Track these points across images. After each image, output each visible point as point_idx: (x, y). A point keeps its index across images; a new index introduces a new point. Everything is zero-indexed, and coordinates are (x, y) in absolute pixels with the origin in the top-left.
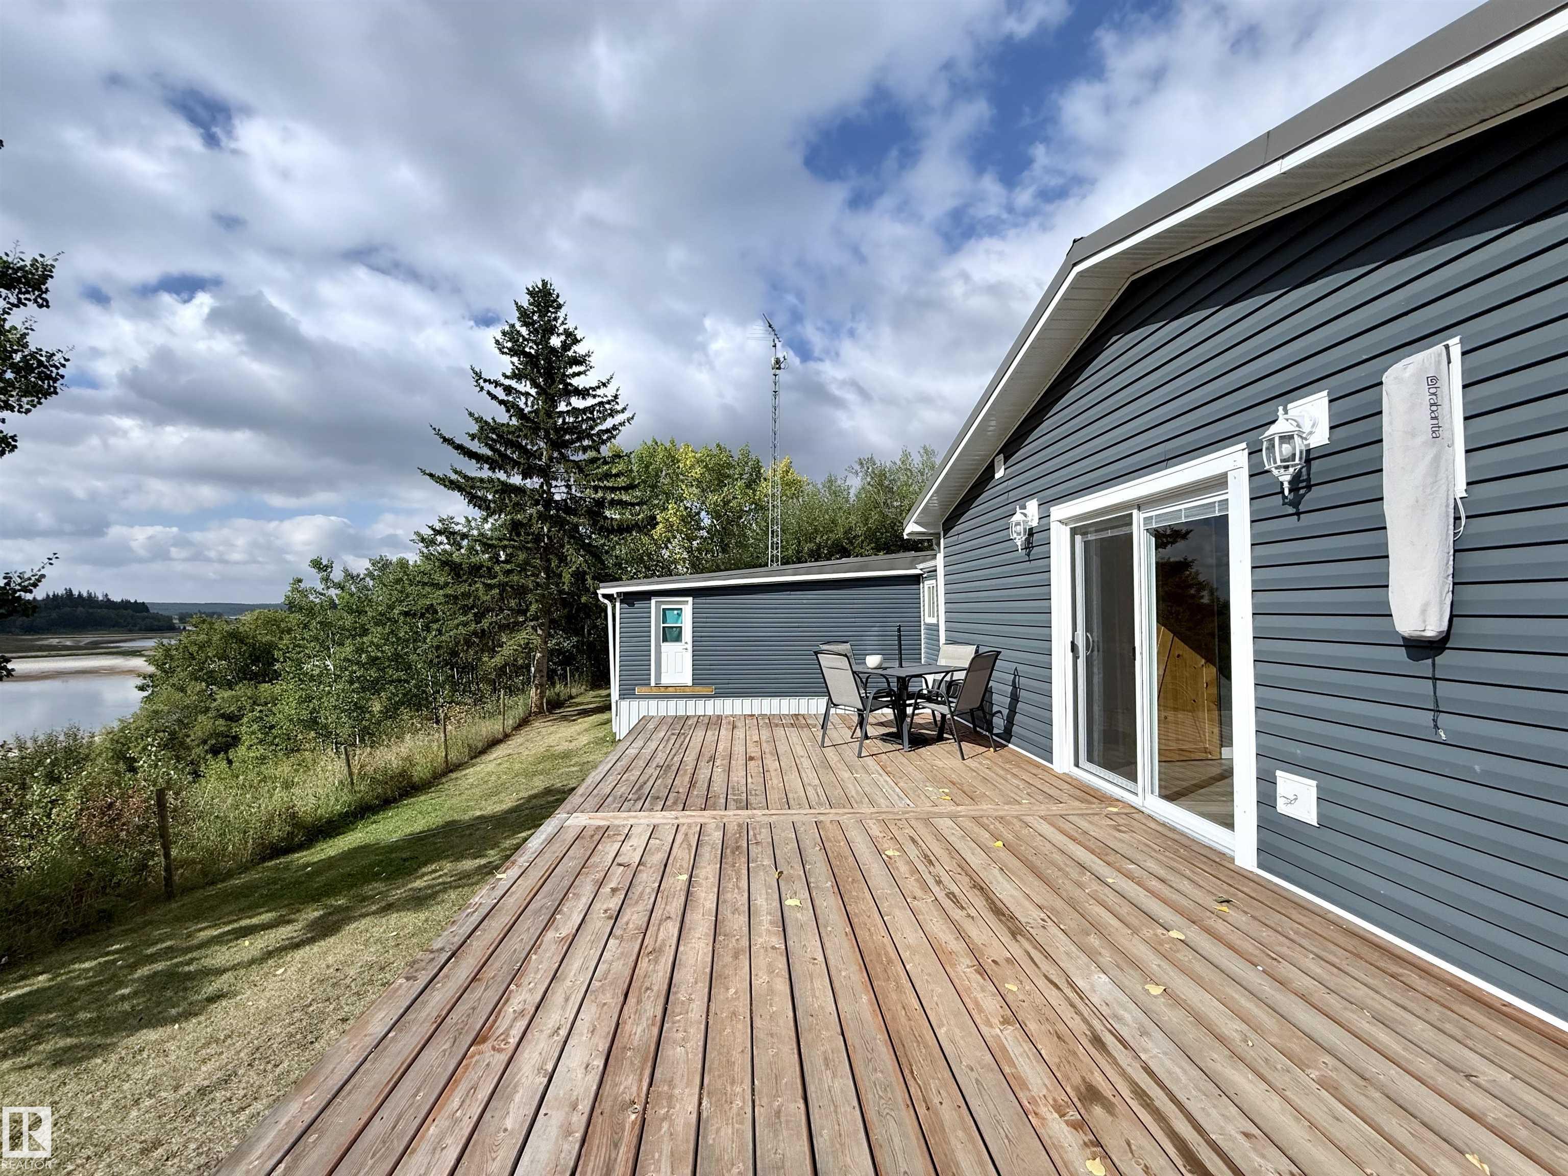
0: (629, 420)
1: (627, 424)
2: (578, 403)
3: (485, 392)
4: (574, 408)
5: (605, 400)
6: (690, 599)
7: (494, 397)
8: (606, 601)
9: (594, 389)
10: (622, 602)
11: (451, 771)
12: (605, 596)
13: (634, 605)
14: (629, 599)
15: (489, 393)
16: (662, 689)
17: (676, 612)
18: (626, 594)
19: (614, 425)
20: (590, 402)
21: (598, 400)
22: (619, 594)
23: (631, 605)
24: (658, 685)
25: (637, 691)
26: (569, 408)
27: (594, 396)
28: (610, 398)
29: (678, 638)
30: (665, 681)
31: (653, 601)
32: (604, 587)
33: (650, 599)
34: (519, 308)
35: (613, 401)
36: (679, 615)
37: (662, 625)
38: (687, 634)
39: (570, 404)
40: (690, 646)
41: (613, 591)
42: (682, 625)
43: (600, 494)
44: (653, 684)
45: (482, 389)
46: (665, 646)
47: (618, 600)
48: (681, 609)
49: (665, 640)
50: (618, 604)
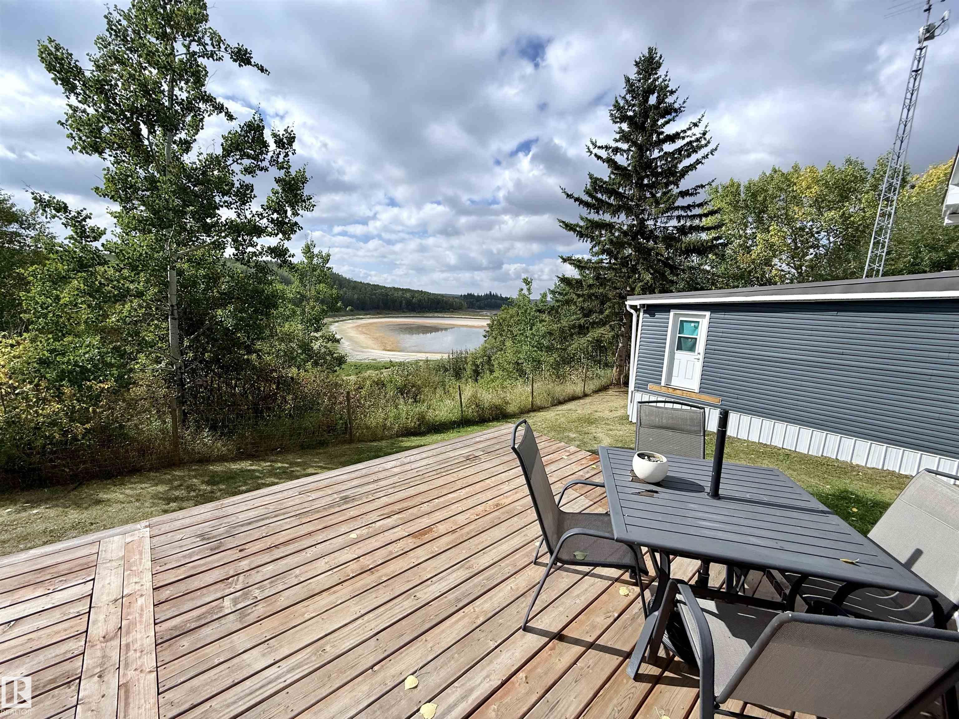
0: (712, 153)
1: (710, 156)
2: (668, 147)
3: (593, 155)
4: (666, 153)
5: (694, 138)
6: (708, 314)
7: (599, 157)
8: (632, 311)
9: (684, 131)
10: (645, 312)
11: (534, 411)
12: (632, 307)
13: (654, 315)
14: (651, 310)
15: (596, 155)
16: (671, 390)
17: (693, 325)
18: (649, 306)
19: (698, 160)
20: (680, 143)
21: (687, 140)
22: (643, 306)
23: (652, 315)
24: (667, 386)
25: (650, 386)
26: (662, 153)
27: (683, 138)
28: (698, 136)
29: (692, 348)
30: (675, 383)
31: (672, 313)
32: (630, 300)
33: (669, 312)
34: (628, 80)
35: (701, 138)
36: (696, 328)
37: (678, 335)
38: (701, 346)
39: (662, 150)
40: (701, 357)
41: (637, 303)
42: (698, 337)
43: (682, 222)
44: (663, 384)
45: (591, 153)
46: (680, 355)
47: (642, 310)
48: (698, 322)
49: (679, 348)
50: (641, 314)
